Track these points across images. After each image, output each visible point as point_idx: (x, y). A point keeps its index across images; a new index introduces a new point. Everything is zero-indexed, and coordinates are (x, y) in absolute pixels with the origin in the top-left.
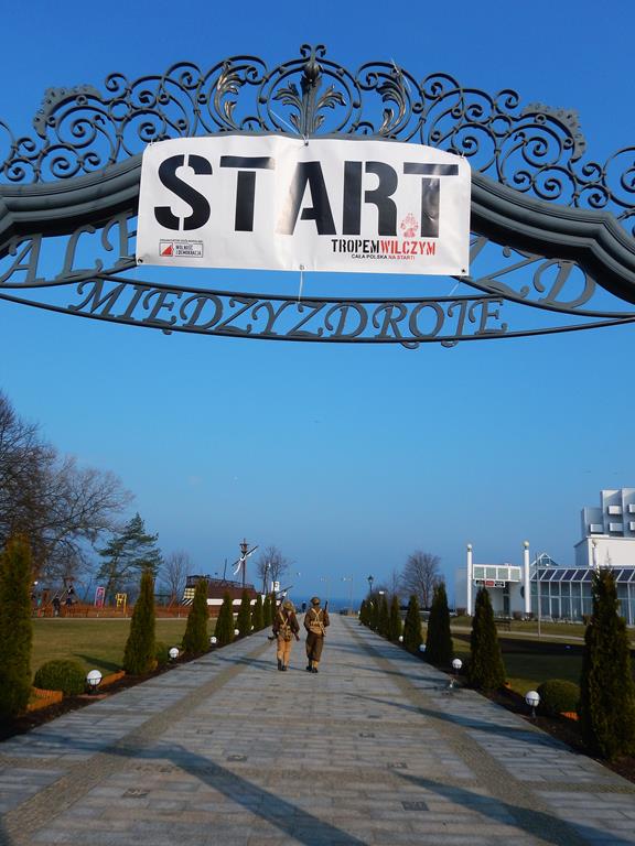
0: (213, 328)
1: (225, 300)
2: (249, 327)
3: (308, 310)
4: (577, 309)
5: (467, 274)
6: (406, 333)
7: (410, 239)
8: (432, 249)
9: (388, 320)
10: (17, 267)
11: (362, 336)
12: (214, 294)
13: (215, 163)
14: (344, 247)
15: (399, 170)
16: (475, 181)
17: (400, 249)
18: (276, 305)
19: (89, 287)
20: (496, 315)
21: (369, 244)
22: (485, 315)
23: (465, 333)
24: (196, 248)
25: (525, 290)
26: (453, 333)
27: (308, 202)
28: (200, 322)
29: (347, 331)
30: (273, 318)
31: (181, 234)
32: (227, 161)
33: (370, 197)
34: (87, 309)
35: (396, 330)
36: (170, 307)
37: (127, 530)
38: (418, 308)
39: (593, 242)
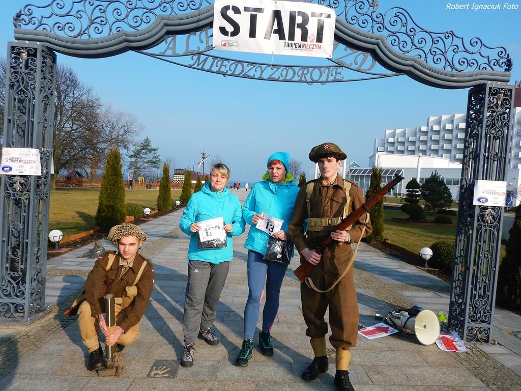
0: (241, 75)
1: (245, 64)
2: (254, 75)
3: (275, 69)
4: (368, 72)
5: (331, 57)
6: (309, 79)
7: (312, 43)
8: (319, 48)
9: (303, 74)
10: (168, 48)
11: (293, 80)
12: (241, 62)
13: (242, 10)
14: (289, 45)
15: (310, 15)
16: (337, 21)
17: (308, 47)
18: (264, 66)
19: (196, 57)
20: (340, 73)
21: (297, 45)
22: (336, 73)
23: (329, 80)
24: (235, 44)
25: (351, 64)
26: (325, 80)
27: (276, 27)
28: (237, 72)
29: (288, 78)
30: (262, 72)
31: (229, 38)
32: (246, 9)
33: (299, 26)
34: (195, 66)
35: (305, 78)
36: (225, 66)
37: (142, 145)
38: (313, 70)
39: (376, 47)
